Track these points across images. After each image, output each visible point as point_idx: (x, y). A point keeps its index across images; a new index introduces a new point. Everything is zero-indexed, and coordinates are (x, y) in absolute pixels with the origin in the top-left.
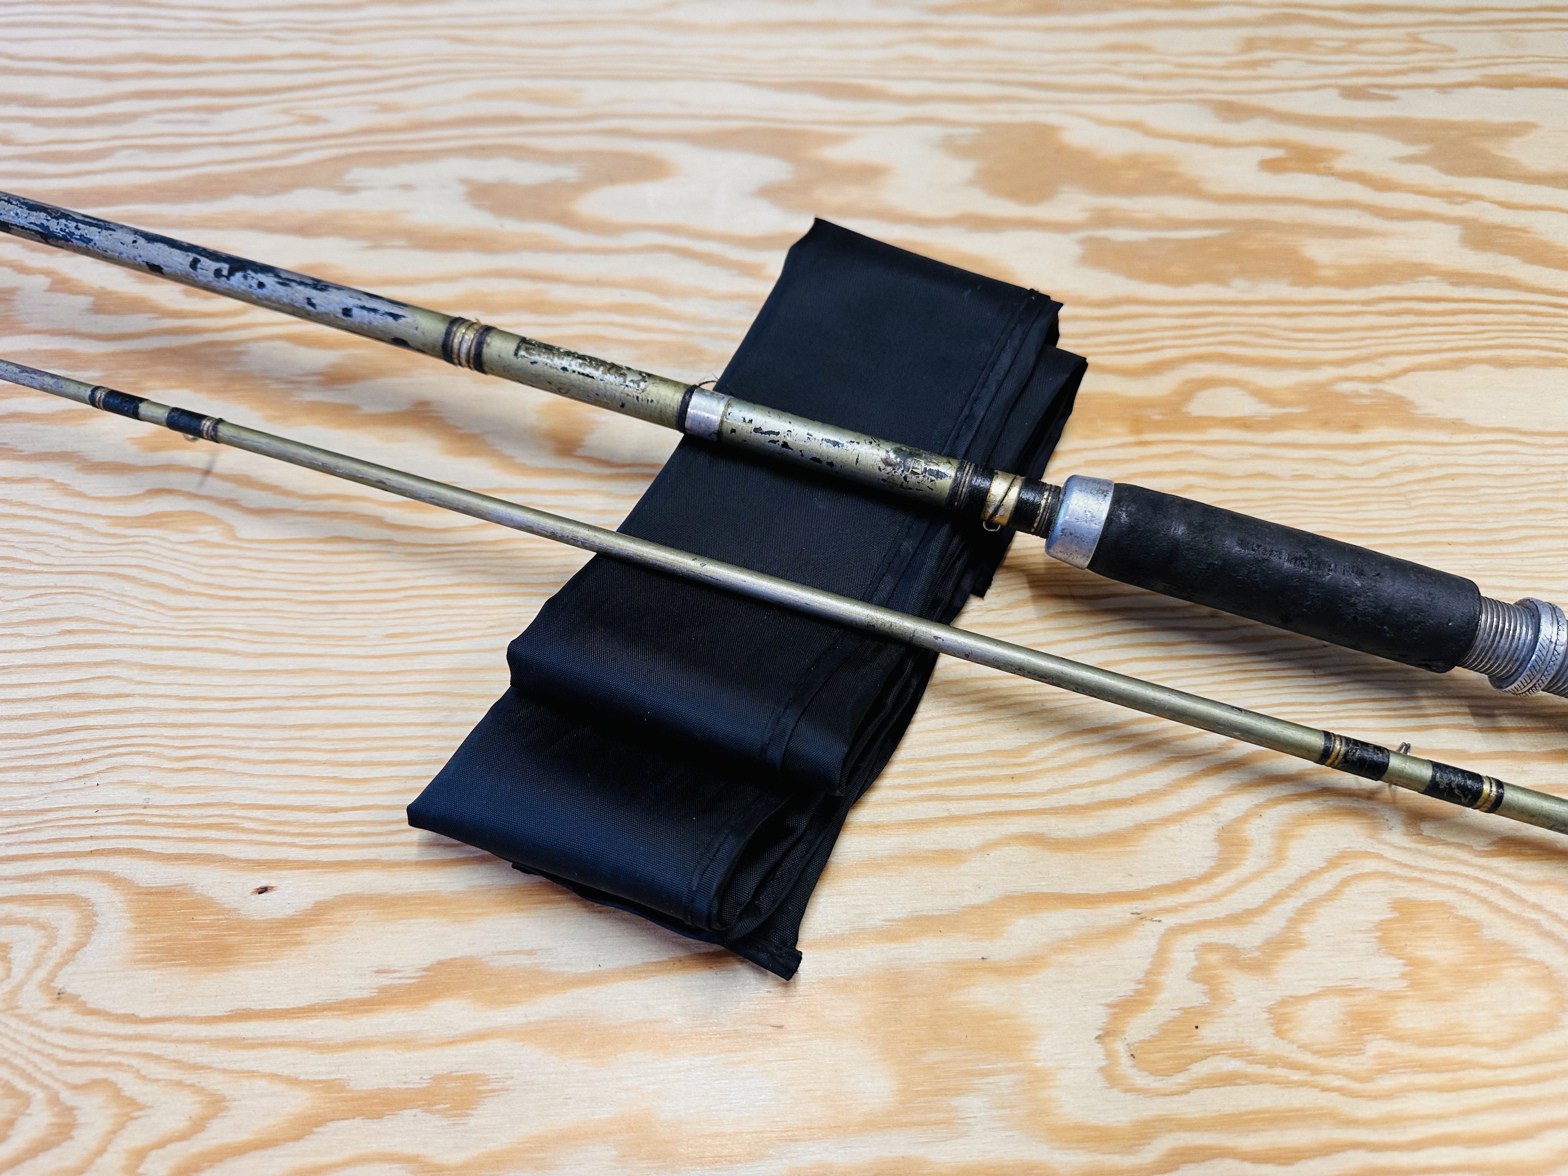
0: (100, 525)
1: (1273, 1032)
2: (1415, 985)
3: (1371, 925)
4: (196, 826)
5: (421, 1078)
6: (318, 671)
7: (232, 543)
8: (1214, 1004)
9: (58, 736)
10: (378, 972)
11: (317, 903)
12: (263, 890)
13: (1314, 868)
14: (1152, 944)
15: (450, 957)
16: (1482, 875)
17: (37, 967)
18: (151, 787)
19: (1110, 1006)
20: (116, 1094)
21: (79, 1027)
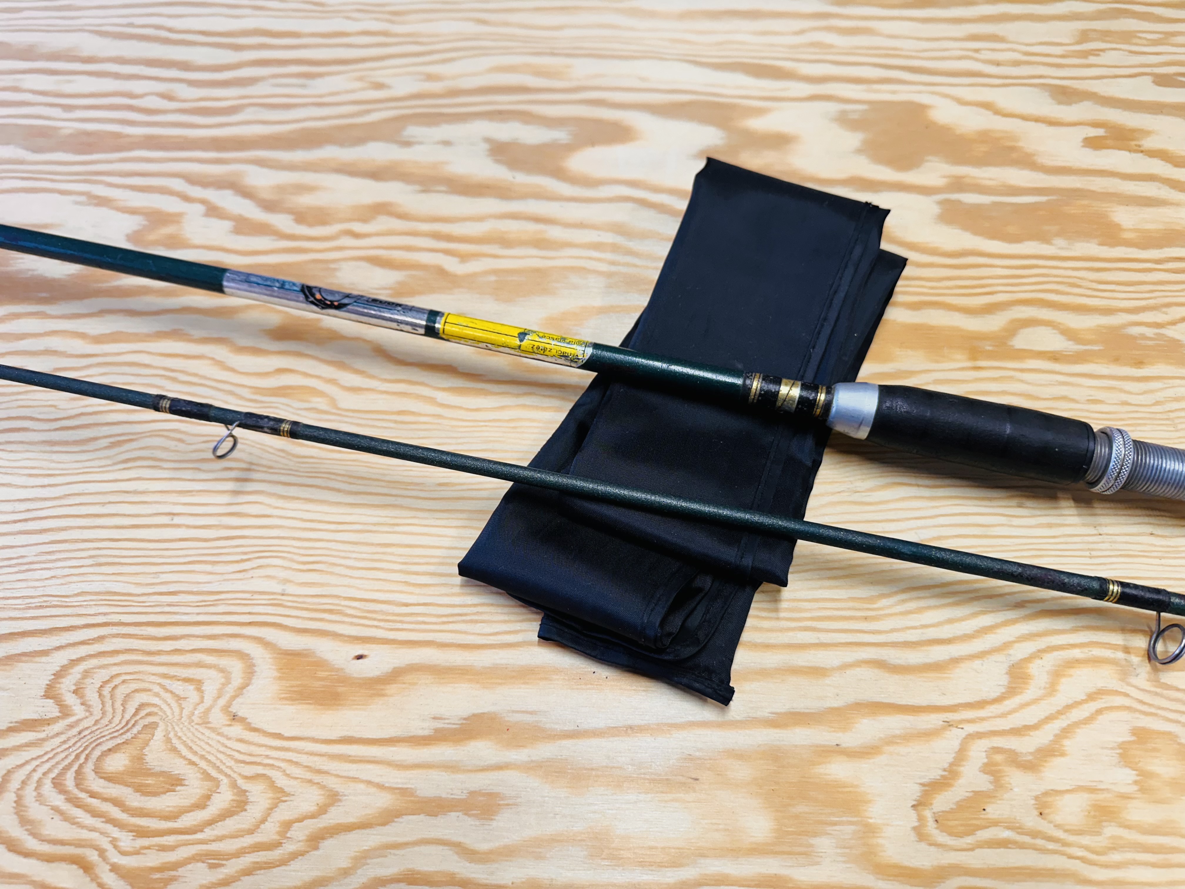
0: (246, 393)
1: (1037, 814)
3: (1116, 744)
4: (316, 610)
5: (462, 792)
6: (393, 507)
7: (334, 411)
8: (997, 791)
9: (226, 541)
10: (434, 718)
11: (394, 668)
12: (360, 657)
13: (1077, 700)
14: (956, 744)
15: (481, 711)
17: (219, 697)
18: (286, 581)
19: (923, 785)
20: (272, 785)
21: (247, 739)
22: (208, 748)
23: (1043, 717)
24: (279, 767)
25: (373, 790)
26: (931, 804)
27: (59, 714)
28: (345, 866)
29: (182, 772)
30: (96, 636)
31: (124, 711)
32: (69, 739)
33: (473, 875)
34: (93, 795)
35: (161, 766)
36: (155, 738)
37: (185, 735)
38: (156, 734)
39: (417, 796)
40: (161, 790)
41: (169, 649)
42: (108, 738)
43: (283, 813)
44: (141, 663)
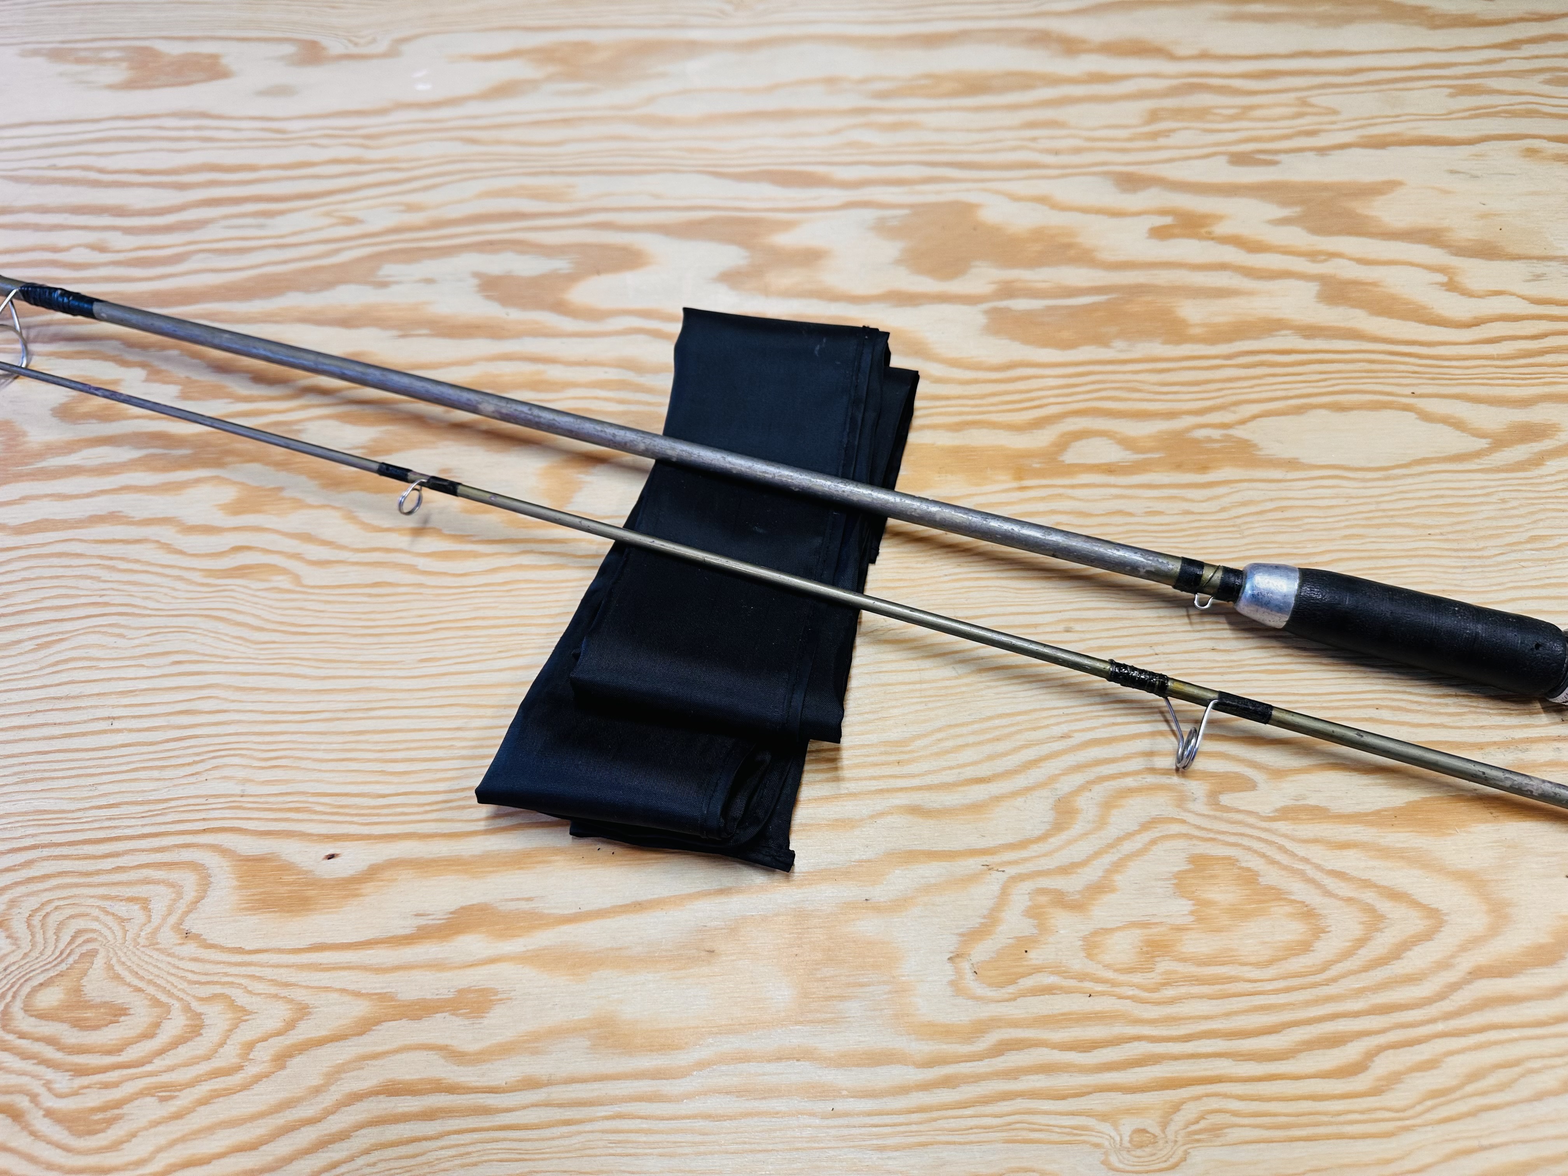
0: (197, 577)
1: (1085, 955)
2: (1200, 920)
3: (1171, 875)
4: (280, 810)
5: (449, 991)
6: (368, 689)
7: (298, 589)
8: (1041, 934)
9: (175, 743)
10: (417, 915)
11: (371, 865)
12: (331, 857)
13: (1129, 831)
14: (996, 888)
15: (469, 904)
16: (1264, 835)
17: (169, 914)
18: (246, 781)
19: (960, 935)
20: (231, 1004)
21: (202, 957)
22: (156, 971)
23: (1091, 852)
24: (240, 985)
25: (347, 998)
26: (969, 955)
28: (316, 1084)
29: (127, 1000)
30: (23, 861)
31: (57, 940)
33: (463, 1079)
34: (22, 1036)
35: (102, 996)
36: (94, 966)
37: (130, 959)
38: (95, 962)
39: (399, 1001)
40: (102, 1022)
41: (109, 868)
42: (38, 971)
43: (246, 1033)
44: (77, 885)
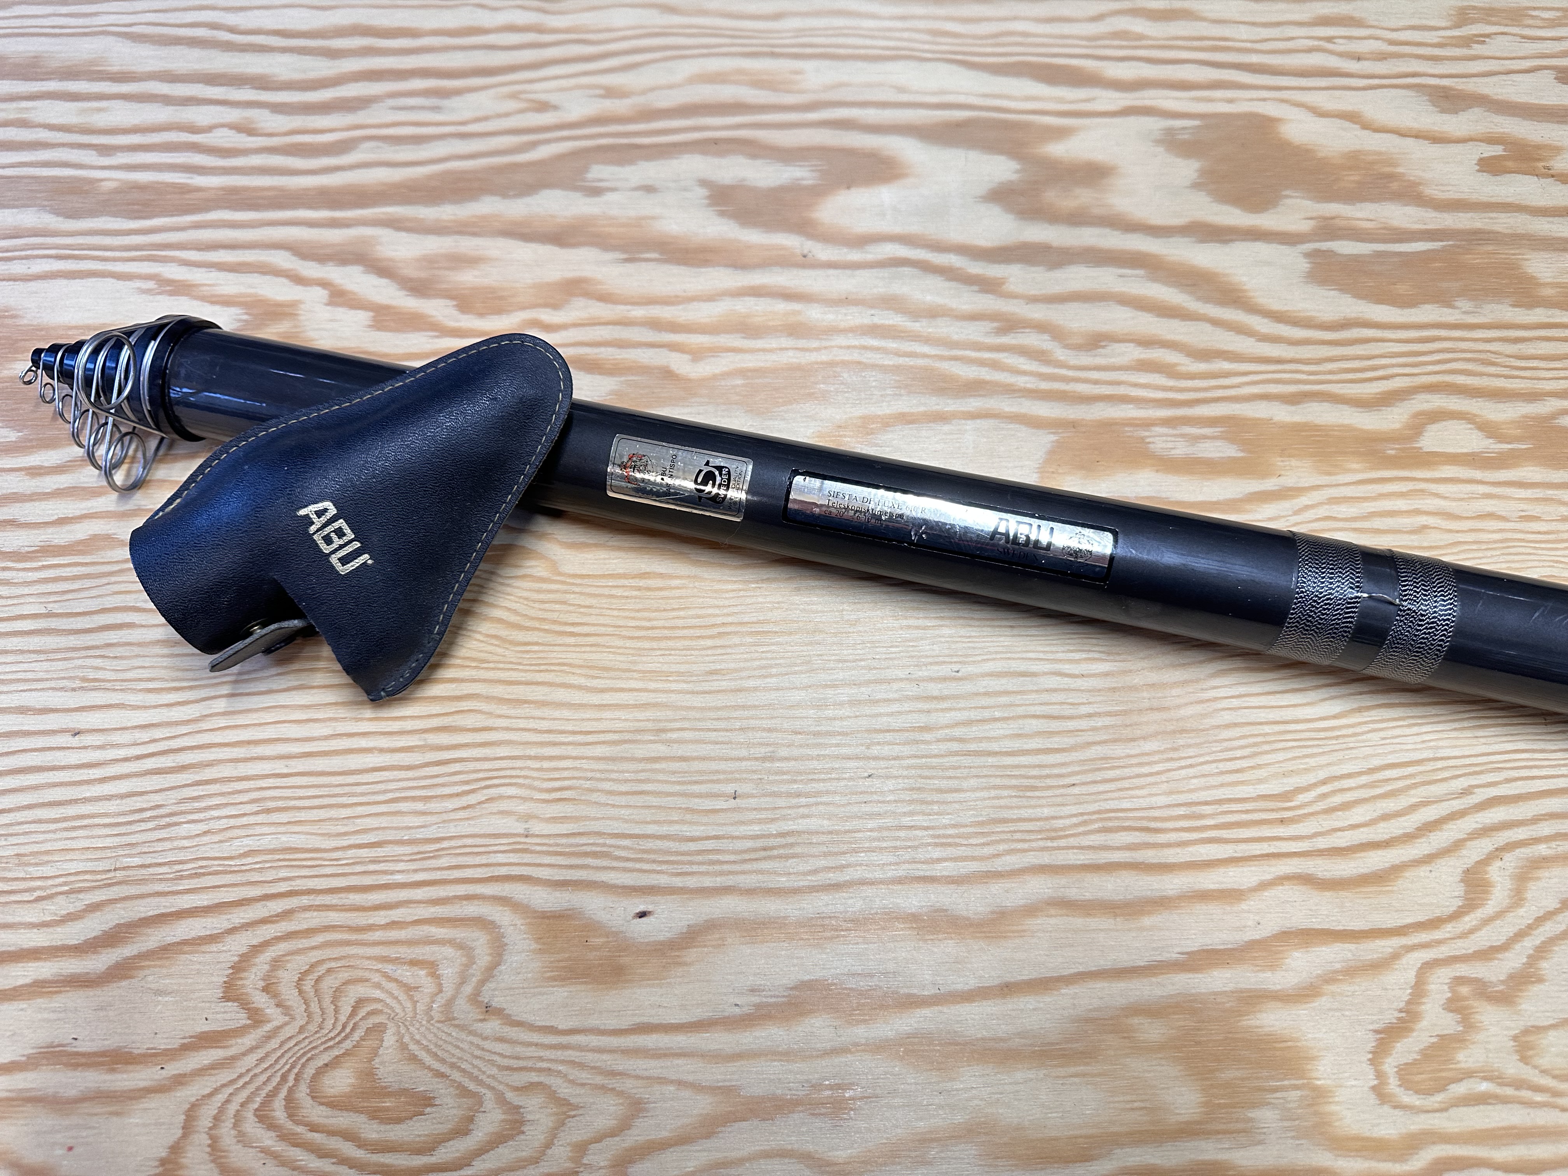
1: (1518, 1058)
4: (574, 854)
5: (802, 1086)
7: (556, 577)
8: (1467, 1032)
11: (690, 926)
12: (642, 915)
13: (1550, 909)
14: (1411, 976)
15: (809, 978)
17: (462, 983)
18: (528, 817)
19: (1376, 1032)
20: (553, 1096)
21: (509, 1037)
22: (459, 1053)
23: (1511, 934)
24: (559, 1072)
25: (686, 1092)
27: (249, 1022)
29: (430, 1087)
30: (280, 911)
31: (336, 1011)
32: (267, 1055)
34: (314, 1128)
35: (401, 1082)
36: (385, 1044)
37: (425, 1037)
38: (385, 1039)
39: (745, 1096)
40: (406, 1114)
41: (383, 922)
42: (320, 1049)
43: (575, 1133)
44: (348, 943)
